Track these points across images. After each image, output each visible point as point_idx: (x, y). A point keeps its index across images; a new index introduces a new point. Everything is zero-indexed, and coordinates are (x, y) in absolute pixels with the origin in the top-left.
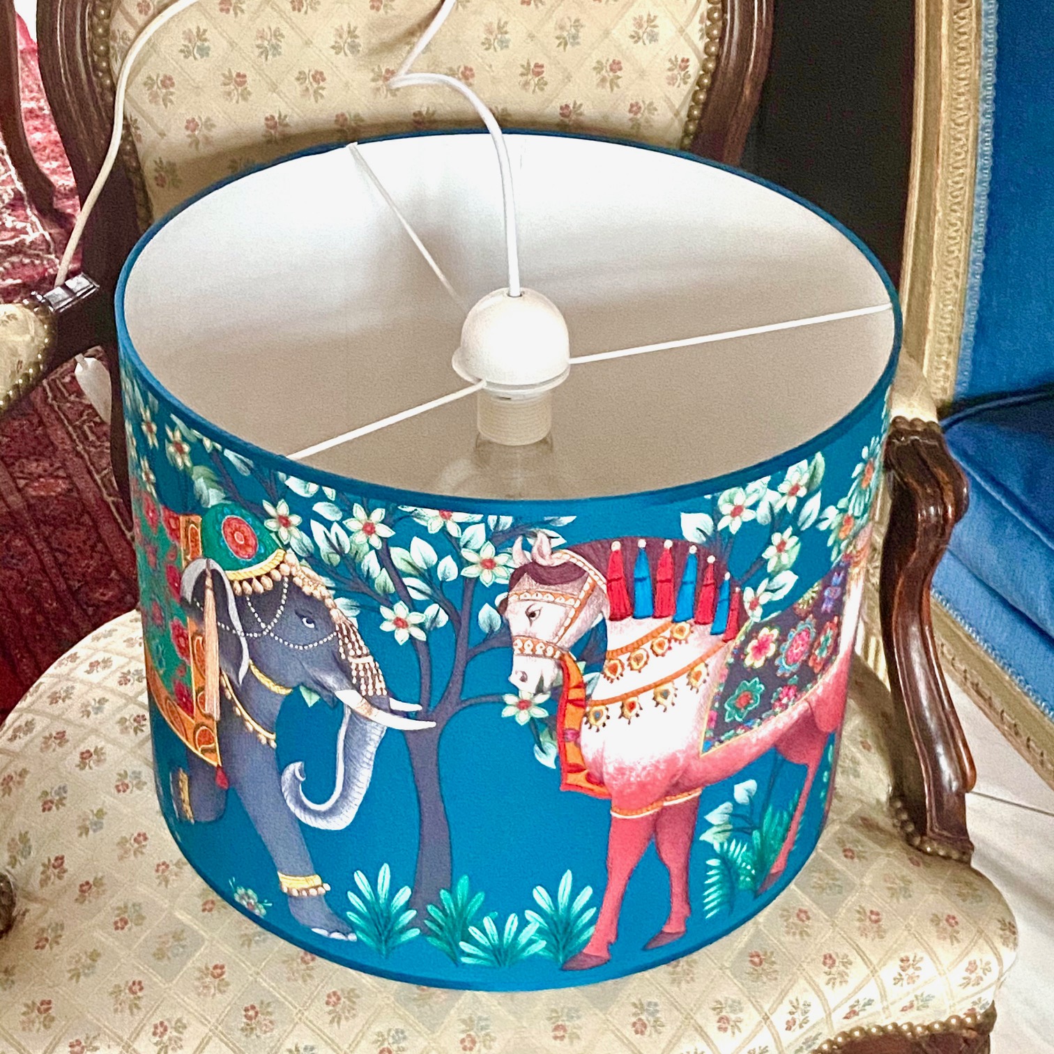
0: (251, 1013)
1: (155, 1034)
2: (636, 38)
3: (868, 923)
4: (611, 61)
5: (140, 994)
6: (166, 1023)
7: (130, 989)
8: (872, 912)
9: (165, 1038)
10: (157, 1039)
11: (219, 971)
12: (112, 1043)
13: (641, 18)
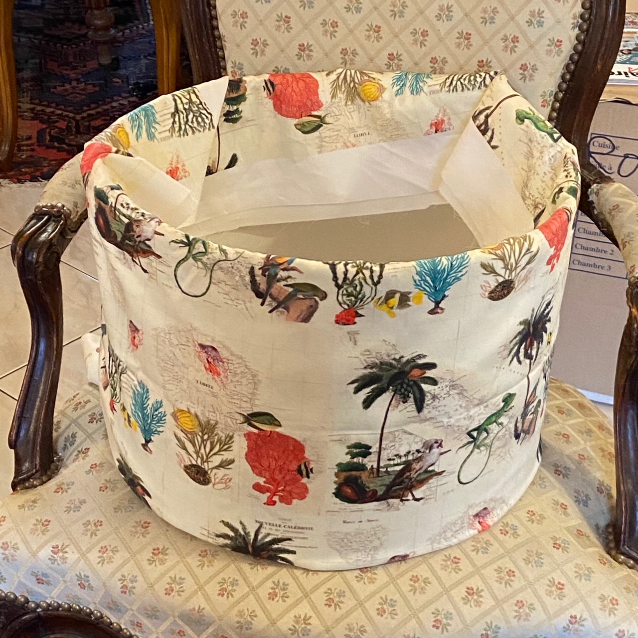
0: (156, 552)
1: (100, 551)
2: (530, 23)
3: (554, 588)
4: (512, 36)
5: (99, 527)
6: (108, 547)
7: (95, 524)
8: (559, 583)
9: (105, 555)
10: (100, 554)
11: (147, 525)
12: (75, 551)
13: (534, 11)
